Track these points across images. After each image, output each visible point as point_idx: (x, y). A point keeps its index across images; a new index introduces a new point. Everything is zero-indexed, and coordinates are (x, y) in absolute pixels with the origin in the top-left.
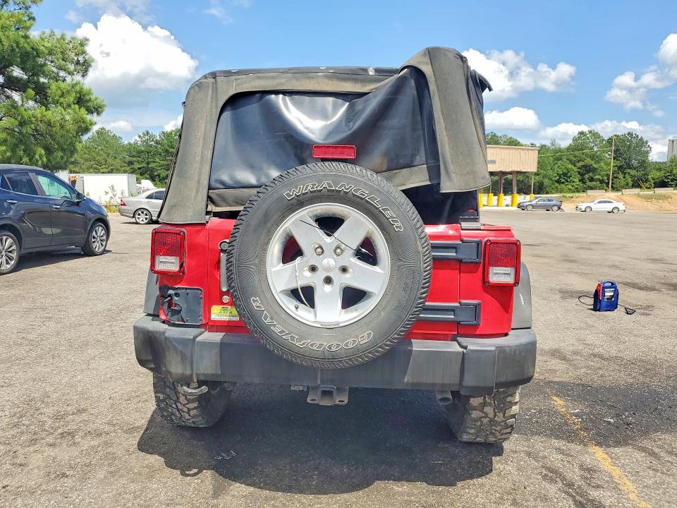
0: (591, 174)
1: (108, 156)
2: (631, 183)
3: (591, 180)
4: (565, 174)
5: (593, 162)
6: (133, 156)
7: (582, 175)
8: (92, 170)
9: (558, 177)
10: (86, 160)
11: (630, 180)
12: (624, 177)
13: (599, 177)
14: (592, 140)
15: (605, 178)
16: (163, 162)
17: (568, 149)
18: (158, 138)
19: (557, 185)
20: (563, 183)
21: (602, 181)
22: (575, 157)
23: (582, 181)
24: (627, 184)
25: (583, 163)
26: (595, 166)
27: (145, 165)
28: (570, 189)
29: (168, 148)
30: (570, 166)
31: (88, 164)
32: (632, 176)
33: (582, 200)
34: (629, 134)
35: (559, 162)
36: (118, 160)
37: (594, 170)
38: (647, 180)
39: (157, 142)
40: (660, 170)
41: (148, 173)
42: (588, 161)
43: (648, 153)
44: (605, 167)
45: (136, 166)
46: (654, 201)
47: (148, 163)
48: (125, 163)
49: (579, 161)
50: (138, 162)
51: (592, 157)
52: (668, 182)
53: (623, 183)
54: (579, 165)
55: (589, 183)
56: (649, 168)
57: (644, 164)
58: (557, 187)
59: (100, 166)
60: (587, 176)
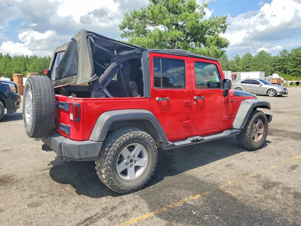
1: (264, 63)
6: (276, 62)
8: (255, 70)
10: (253, 66)
16: (291, 64)
18: (290, 52)
27: (282, 66)
29: (295, 57)
31: (254, 67)
36: (268, 65)
39: (289, 55)
41: (283, 70)
45: (277, 67)
47: (283, 65)
48: (272, 66)
50: (278, 65)
59: (259, 68)
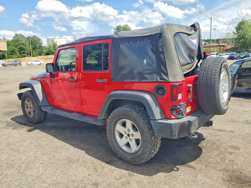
0: (23, 51)
2: (38, 54)
3: (24, 53)
4: (13, 51)
5: (23, 46)
7: (20, 51)
9: (10, 53)
11: (38, 53)
12: (35, 52)
13: (26, 52)
14: (21, 38)
15: (29, 52)
17: (12, 41)
19: (10, 55)
20: (13, 54)
21: (28, 54)
22: (16, 44)
23: (20, 53)
24: (37, 54)
25: (20, 47)
26: (24, 48)
28: (16, 57)
30: (14, 48)
32: (38, 51)
33: (24, 61)
34: (34, 36)
35: (9, 46)
37: (24, 49)
38: (43, 53)
40: (46, 49)
42: (21, 46)
43: (42, 43)
44: (28, 48)
46: (49, 60)
49: (18, 46)
51: (23, 44)
52: (49, 53)
53: (35, 54)
54: (18, 47)
55: (23, 55)
56: (43, 48)
57: (41, 47)
58: (11, 56)
60: (22, 52)
